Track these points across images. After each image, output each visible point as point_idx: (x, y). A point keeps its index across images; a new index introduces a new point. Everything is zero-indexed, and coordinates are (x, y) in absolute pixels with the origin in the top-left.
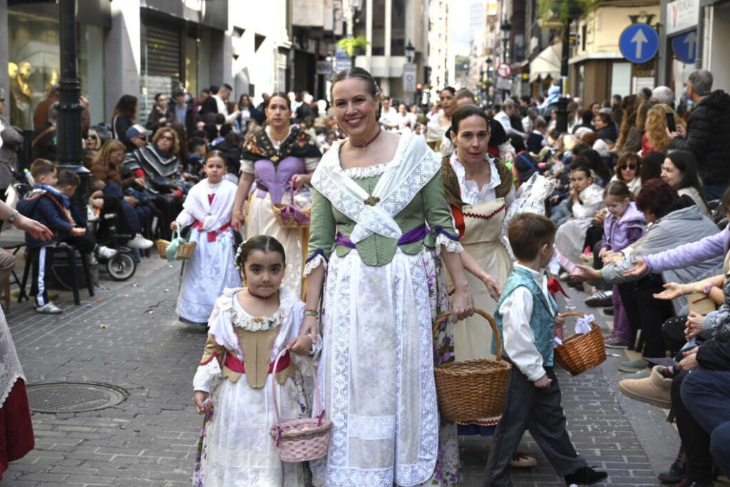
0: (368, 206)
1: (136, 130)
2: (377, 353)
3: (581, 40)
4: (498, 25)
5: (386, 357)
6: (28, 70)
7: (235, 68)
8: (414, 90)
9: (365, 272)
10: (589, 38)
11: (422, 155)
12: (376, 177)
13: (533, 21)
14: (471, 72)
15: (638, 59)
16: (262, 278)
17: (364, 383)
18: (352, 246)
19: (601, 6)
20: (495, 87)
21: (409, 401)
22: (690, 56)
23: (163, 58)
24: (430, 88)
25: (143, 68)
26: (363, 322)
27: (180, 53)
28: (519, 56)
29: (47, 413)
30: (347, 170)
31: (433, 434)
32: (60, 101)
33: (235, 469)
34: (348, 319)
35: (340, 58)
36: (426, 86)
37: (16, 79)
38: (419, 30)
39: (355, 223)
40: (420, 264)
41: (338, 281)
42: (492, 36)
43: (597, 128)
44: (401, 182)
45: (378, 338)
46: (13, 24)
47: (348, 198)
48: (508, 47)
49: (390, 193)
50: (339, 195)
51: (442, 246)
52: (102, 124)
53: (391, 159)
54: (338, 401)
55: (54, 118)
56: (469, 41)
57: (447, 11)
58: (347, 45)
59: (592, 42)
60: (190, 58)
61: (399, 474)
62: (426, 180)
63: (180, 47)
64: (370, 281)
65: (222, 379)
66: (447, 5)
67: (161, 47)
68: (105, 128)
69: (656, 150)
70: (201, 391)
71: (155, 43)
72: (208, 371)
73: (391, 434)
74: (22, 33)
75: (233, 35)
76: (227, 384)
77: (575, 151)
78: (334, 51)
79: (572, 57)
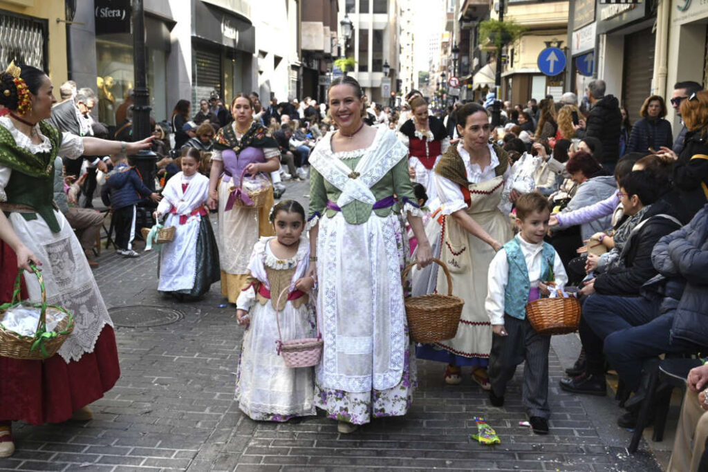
0: (352, 179)
1: (189, 126)
2: (357, 290)
3: (510, 60)
4: (450, 49)
5: (364, 293)
6: (111, 82)
7: (261, 80)
8: (389, 96)
9: (347, 229)
10: (516, 58)
11: (393, 143)
12: (358, 158)
13: (475, 46)
14: (430, 84)
15: (551, 73)
16: (285, 231)
17: (347, 312)
18: (338, 209)
19: (524, 35)
20: (447, 94)
21: (381, 326)
22: (589, 71)
23: (208, 73)
24: (401, 95)
25: (194, 81)
26: (346, 266)
27: (220, 69)
28: (465, 72)
29: (128, 327)
30: (336, 154)
31: (400, 351)
32: (135, 104)
33: (261, 366)
34: (335, 265)
35: (336, 73)
36: (397, 94)
37: (102, 89)
38: (393, 53)
39: (341, 192)
40: (390, 223)
41: (327, 237)
42: (445, 57)
43: (520, 123)
44: (376, 162)
45: (357, 279)
46: (100, 49)
47: (337, 173)
48: (457, 65)
49: (368, 170)
50: (329, 171)
51: (409, 212)
52: (165, 121)
53: (370, 145)
54: (329, 325)
55: (131, 116)
56: (429, 60)
57: (413, 39)
58: (341, 64)
59: (518, 62)
60: (227, 73)
61: (375, 381)
62: (395, 162)
63: (220, 65)
64: (352, 236)
65: (256, 301)
66: (413, 35)
67: (207, 65)
68: (167, 124)
69: (565, 138)
70: (241, 310)
71: (202, 62)
72: (246, 295)
73: (367, 350)
74: (107, 56)
75: (258, 57)
76: (258, 306)
77: (506, 139)
78: (332, 69)
79: (503, 72)
